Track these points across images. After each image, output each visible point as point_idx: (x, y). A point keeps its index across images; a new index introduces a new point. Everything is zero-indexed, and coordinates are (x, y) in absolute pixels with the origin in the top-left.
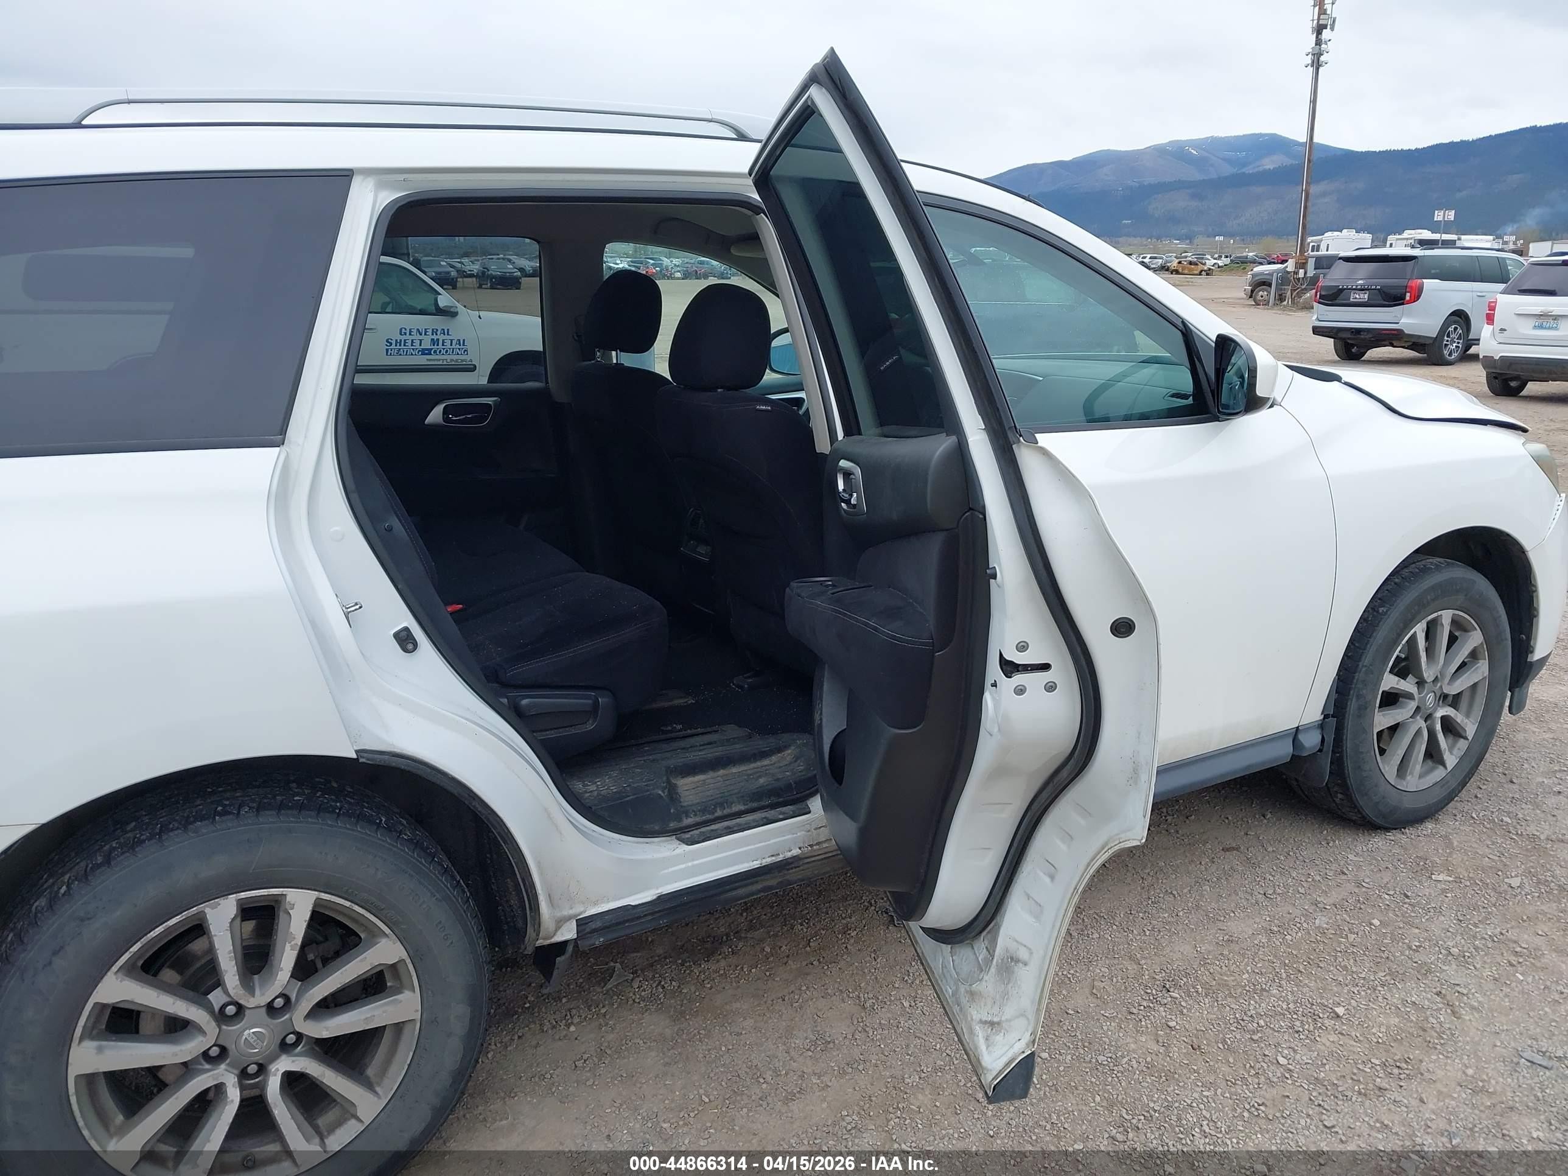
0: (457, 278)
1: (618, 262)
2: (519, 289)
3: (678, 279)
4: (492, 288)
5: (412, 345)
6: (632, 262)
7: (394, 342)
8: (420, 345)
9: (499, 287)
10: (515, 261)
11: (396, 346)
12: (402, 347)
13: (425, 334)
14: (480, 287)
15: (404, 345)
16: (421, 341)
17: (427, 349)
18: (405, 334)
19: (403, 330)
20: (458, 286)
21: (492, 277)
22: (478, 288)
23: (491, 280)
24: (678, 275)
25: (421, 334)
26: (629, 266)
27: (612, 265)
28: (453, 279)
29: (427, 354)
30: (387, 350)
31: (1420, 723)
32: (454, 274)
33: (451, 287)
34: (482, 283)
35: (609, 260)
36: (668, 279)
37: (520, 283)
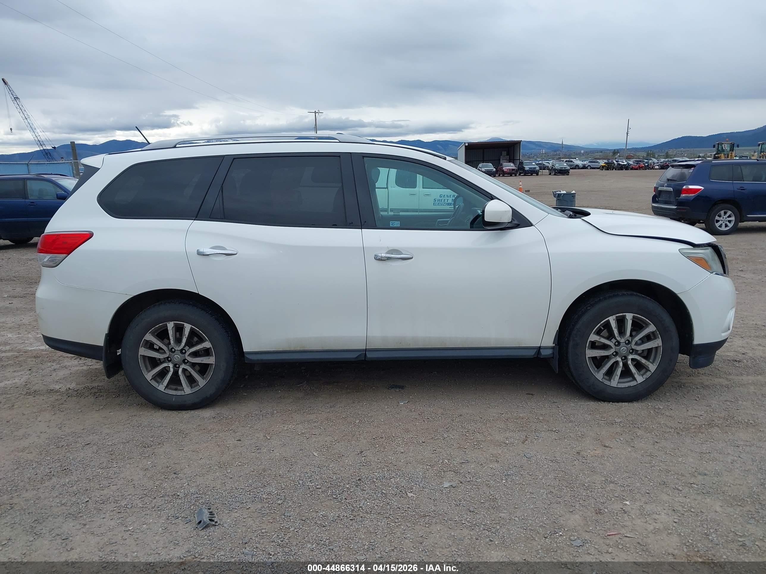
0: (539, 170)
1: (624, 161)
2: (568, 175)
3: (656, 169)
4: (555, 175)
5: (444, 201)
6: (636, 161)
7: (437, 200)
8: (447, 201)
9: (558, 174)
10: (574, 161)
11: (438, 201)
12: (440, 202)
13: (450, 197)
14: (550, 174)
15: (441, 201)
16: (448, 200)
17: (450, 203)
18: (442, 197)
19: (441, 195)
20: (539, 174)
21: (555, 170)
22: (549, 175)
23: (555, 171)
24: (657, 167)
25: (448, 197)
26: (634, 163)
27: (621, 163)
28: (537, 171)
29: (449, 205)
30: (434, 203)
31: (618, 359)
32: (538, 168)
33: (536, 175)
34: (551, 172)
35: (619, 160)
36: (651, 169)
37: (569, 173)
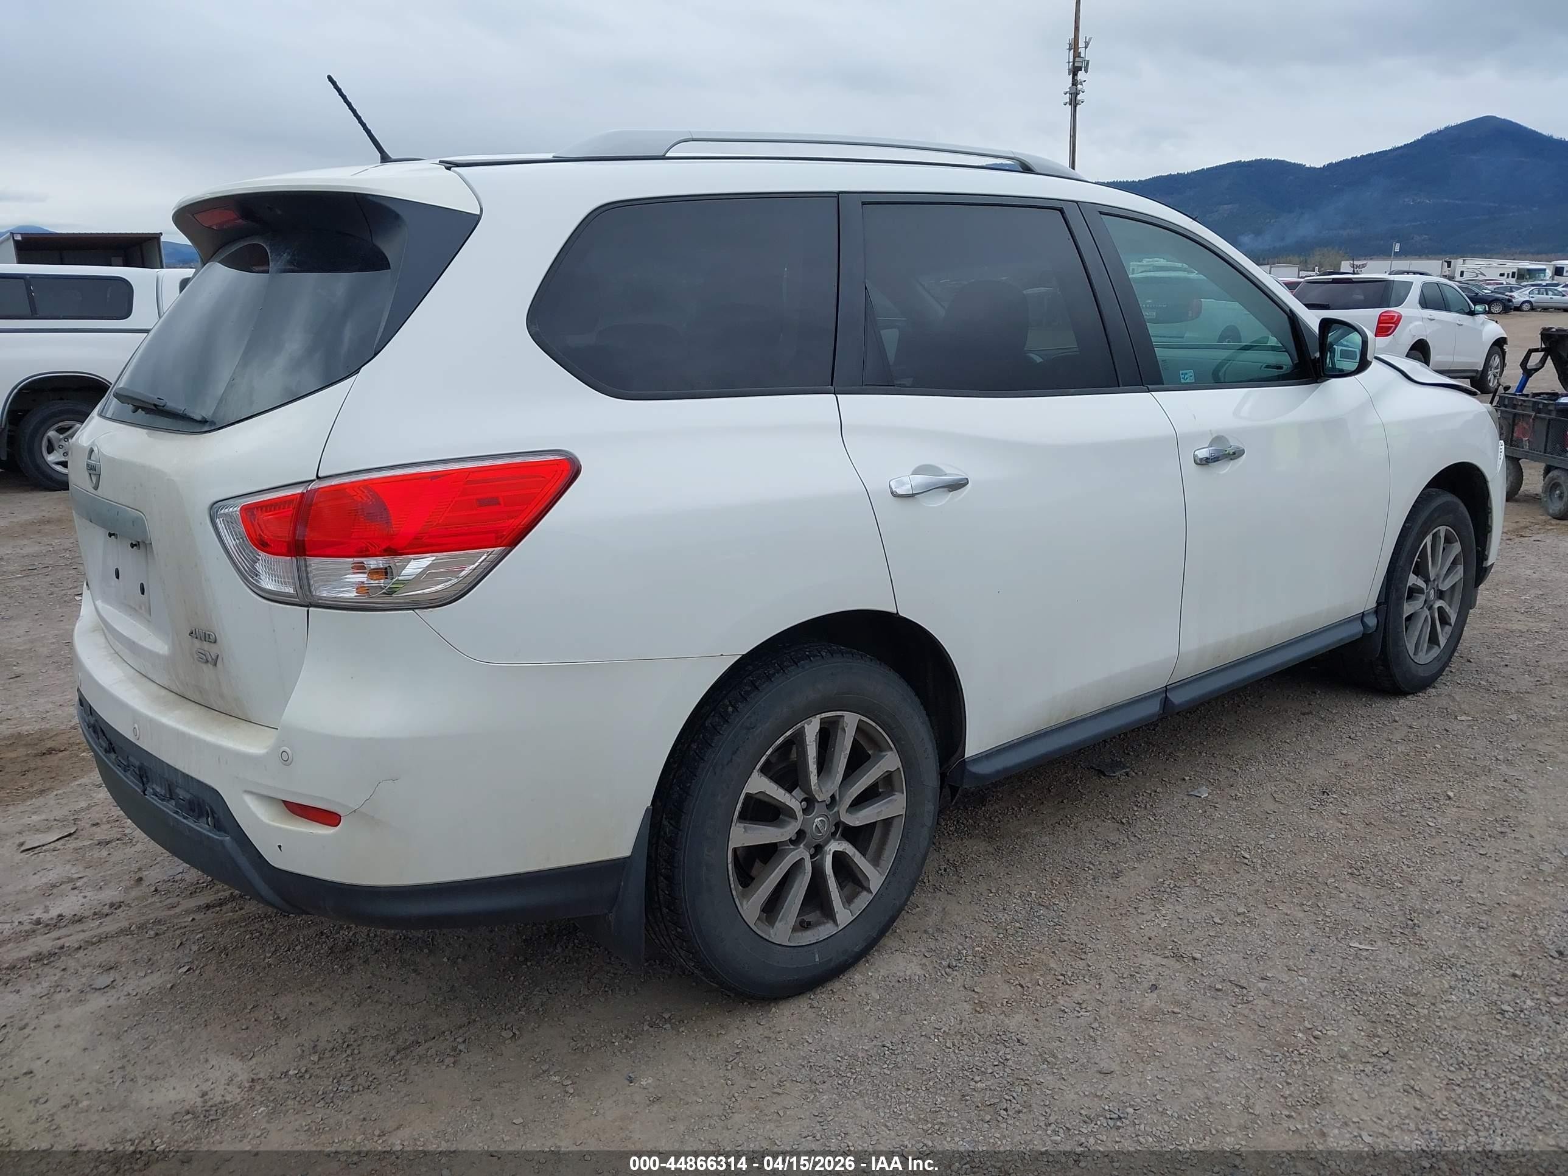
31: (1427, 612)
